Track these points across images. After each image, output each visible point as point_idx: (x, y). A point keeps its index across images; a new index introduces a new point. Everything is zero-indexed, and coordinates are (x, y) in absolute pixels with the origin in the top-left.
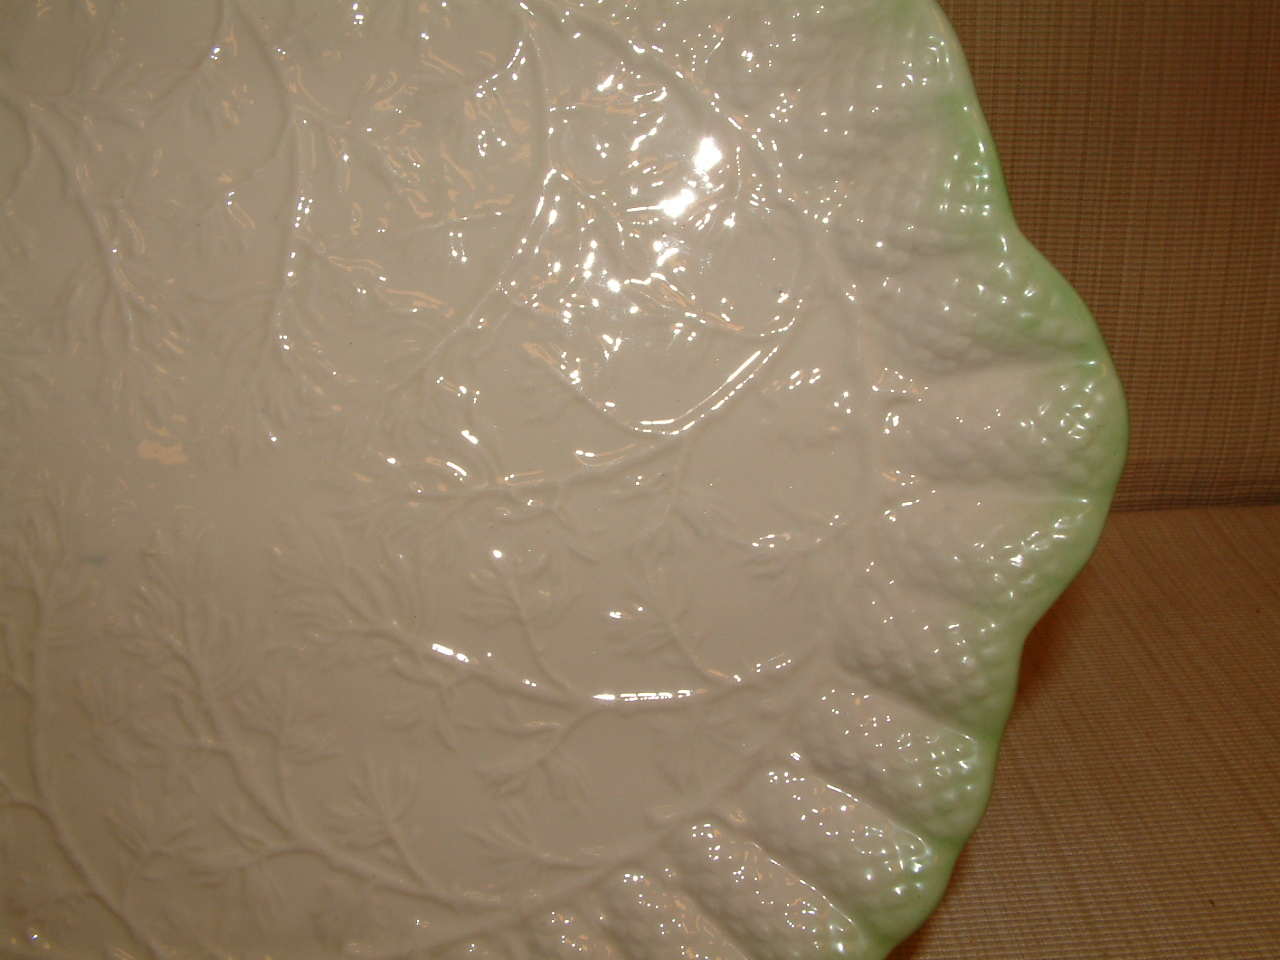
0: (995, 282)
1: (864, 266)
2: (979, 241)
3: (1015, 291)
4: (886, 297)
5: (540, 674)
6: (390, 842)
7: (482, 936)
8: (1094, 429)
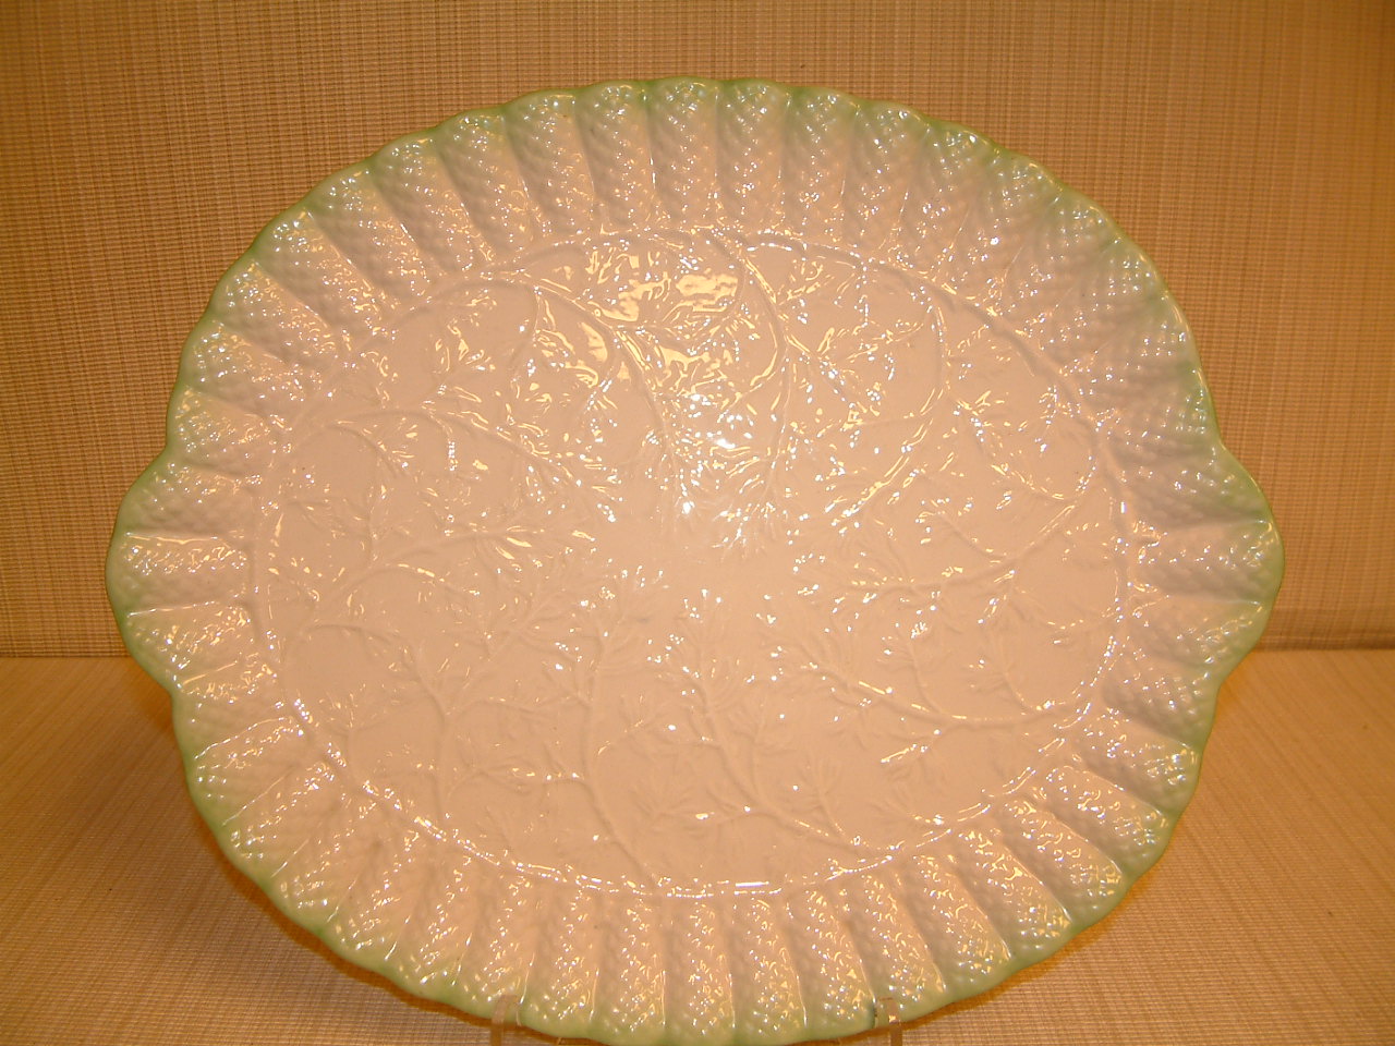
0: (1208, 474)
1: (1127, 460)
2: (1199, 448)
3: (1219, 479)
4: (1142, 480)
5: (924, 702)
6: (820, 808)
7: (877, 873)
8: (1264, 561)
